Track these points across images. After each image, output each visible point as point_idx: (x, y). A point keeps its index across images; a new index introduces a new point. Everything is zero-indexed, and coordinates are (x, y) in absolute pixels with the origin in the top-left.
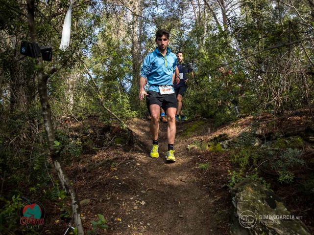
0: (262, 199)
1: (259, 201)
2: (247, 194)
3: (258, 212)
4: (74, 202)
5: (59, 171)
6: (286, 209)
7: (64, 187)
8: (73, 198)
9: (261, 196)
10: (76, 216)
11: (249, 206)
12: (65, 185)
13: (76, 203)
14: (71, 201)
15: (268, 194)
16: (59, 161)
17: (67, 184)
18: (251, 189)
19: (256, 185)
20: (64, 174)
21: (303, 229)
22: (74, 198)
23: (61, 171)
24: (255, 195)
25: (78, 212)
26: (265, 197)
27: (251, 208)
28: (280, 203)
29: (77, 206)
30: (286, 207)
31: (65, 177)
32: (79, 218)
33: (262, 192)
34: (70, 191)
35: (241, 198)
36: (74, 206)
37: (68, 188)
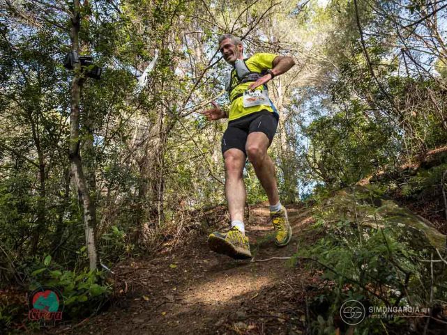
1: (357, 203)
2: (339, 198)
3: (352, 213)
4: (86, 211)
5: (73, 175)
6: (397, 206)
8: (85, 206)
10: (87, 231)
12: (79, 191)
13: (88, 213)
14: (83, 209)
17: (81, 189)
20: (79, 177)
21: (422, 223)
22: (87, 206)
23: (76, 174)
24: (350, 197)
25: (89, 225)
26: (364, 197)
27: (342, 210)
28: (388, 201)
29: (89, 217)
30: (396, 204)
31: (80, 181)
32: (92, 234)
34: (83, 198)
36: (85, 217)
37: (80, 195)
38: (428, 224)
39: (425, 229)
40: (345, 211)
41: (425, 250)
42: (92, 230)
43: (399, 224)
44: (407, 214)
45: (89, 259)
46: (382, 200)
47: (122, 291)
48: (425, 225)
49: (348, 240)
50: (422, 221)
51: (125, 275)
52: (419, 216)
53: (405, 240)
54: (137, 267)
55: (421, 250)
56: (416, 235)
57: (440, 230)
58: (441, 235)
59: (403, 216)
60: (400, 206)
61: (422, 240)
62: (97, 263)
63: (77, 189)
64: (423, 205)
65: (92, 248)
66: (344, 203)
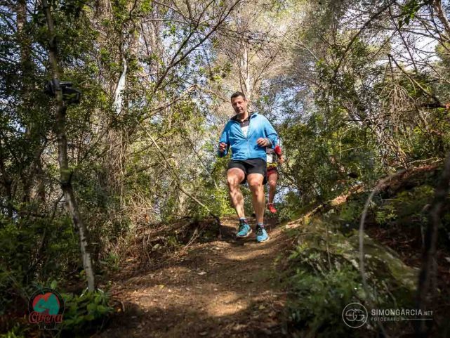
0: (334, 230)
1: (330, 232)
2: (314, 226)
3: (325, 242)
4: (82, 238)
5: (67, 204)
6: (367, 236)
7: (73, 221)
8: (82, 234)
9: (333, 226)
10: (84, 256)
11: (313, 237)
12: (74, 219)
13: (84, 240)
14: (79, 236)
15: (343, 223)
16: (69, 192)
17: (76, 217)
18: (319, 221)
19: (328, 216)
21: (388, 254)
23: (70, 203)
24: (324, 225)
25: (86, 251)
26: (337, 226)
27: (316, 239)
29: (86, 244)
30: (367, 234)
32: (88, 258)
33: (335, 222)
34: (79, 226)
35: (304, 231)
36: (82, 243)
37: (76, 222)
38: (394, 255)
39: (390, 260)
40: (319, 239)
41: (387, 280)
42: (88, 255)
43: (366, 256)
44: (375, 245)
45: (87, 282)
46: (354, 229)
47: (119, 310)
48: (391, 256)
49: (321, 267)
50: (389, 251)
51: (117, 295)
52: (387, 247)
53: (370, 271)
54: (120, 287)
55: (384, 280)
56: (381, 266)
57: (405, 262)
58: (405, 266)
59: (372, 246)
60: (370, 237)
61: (385, 271)
62: (95, 285)
63: (72, 218)
64: (394, 234)
65: (89, 272)
66: (318, 231)
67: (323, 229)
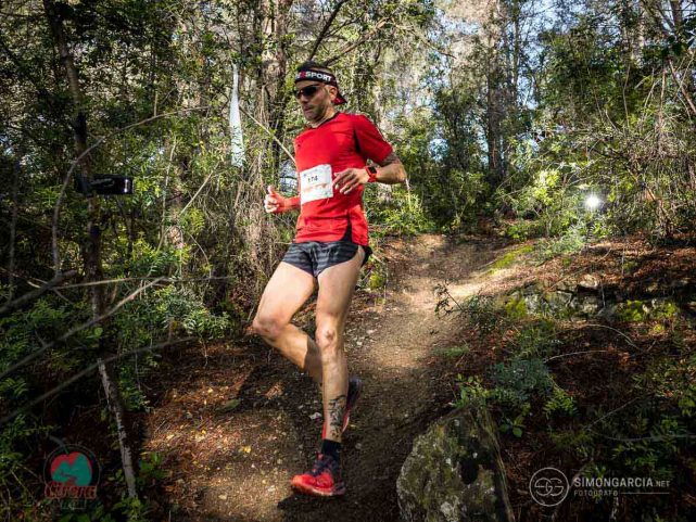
0: (455, 458)
4: (120, 427)
7: (108, 401)
9: (456, 450)
12: (110, 399)
15: (472, 447)
18: (442, 432)
19: (457, 424)
20: (109, 379)
22: (120, 421)
23: (105, 375)
25: (124, 444)
28: (487, 472)
29: (124, 435)
32: (128, 453)
34: (115, 409)
36: (120, 433)
37: (112, 406)
42: (128, 450)
45: (126, 484)
46: (480, 466)
60: (495, 493)
65: (129, 471)
66: (434, 455)
67: (442, 451)
